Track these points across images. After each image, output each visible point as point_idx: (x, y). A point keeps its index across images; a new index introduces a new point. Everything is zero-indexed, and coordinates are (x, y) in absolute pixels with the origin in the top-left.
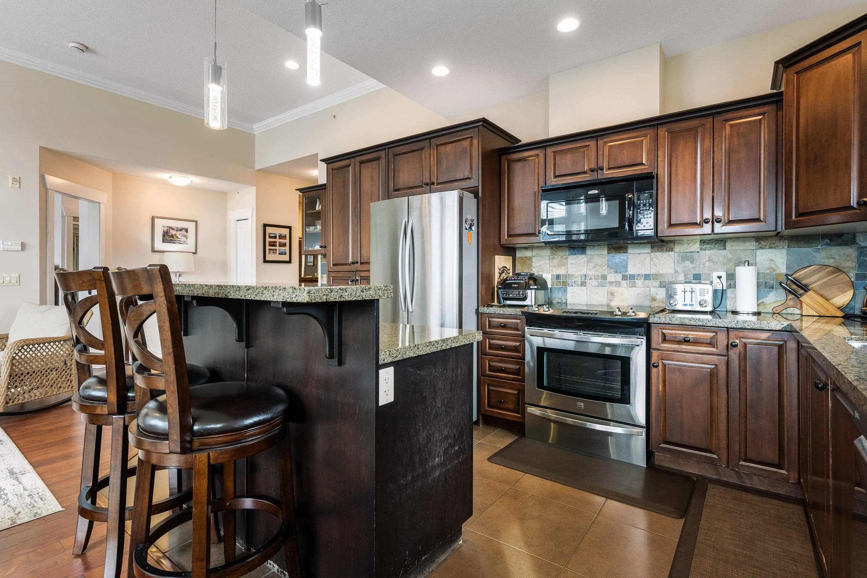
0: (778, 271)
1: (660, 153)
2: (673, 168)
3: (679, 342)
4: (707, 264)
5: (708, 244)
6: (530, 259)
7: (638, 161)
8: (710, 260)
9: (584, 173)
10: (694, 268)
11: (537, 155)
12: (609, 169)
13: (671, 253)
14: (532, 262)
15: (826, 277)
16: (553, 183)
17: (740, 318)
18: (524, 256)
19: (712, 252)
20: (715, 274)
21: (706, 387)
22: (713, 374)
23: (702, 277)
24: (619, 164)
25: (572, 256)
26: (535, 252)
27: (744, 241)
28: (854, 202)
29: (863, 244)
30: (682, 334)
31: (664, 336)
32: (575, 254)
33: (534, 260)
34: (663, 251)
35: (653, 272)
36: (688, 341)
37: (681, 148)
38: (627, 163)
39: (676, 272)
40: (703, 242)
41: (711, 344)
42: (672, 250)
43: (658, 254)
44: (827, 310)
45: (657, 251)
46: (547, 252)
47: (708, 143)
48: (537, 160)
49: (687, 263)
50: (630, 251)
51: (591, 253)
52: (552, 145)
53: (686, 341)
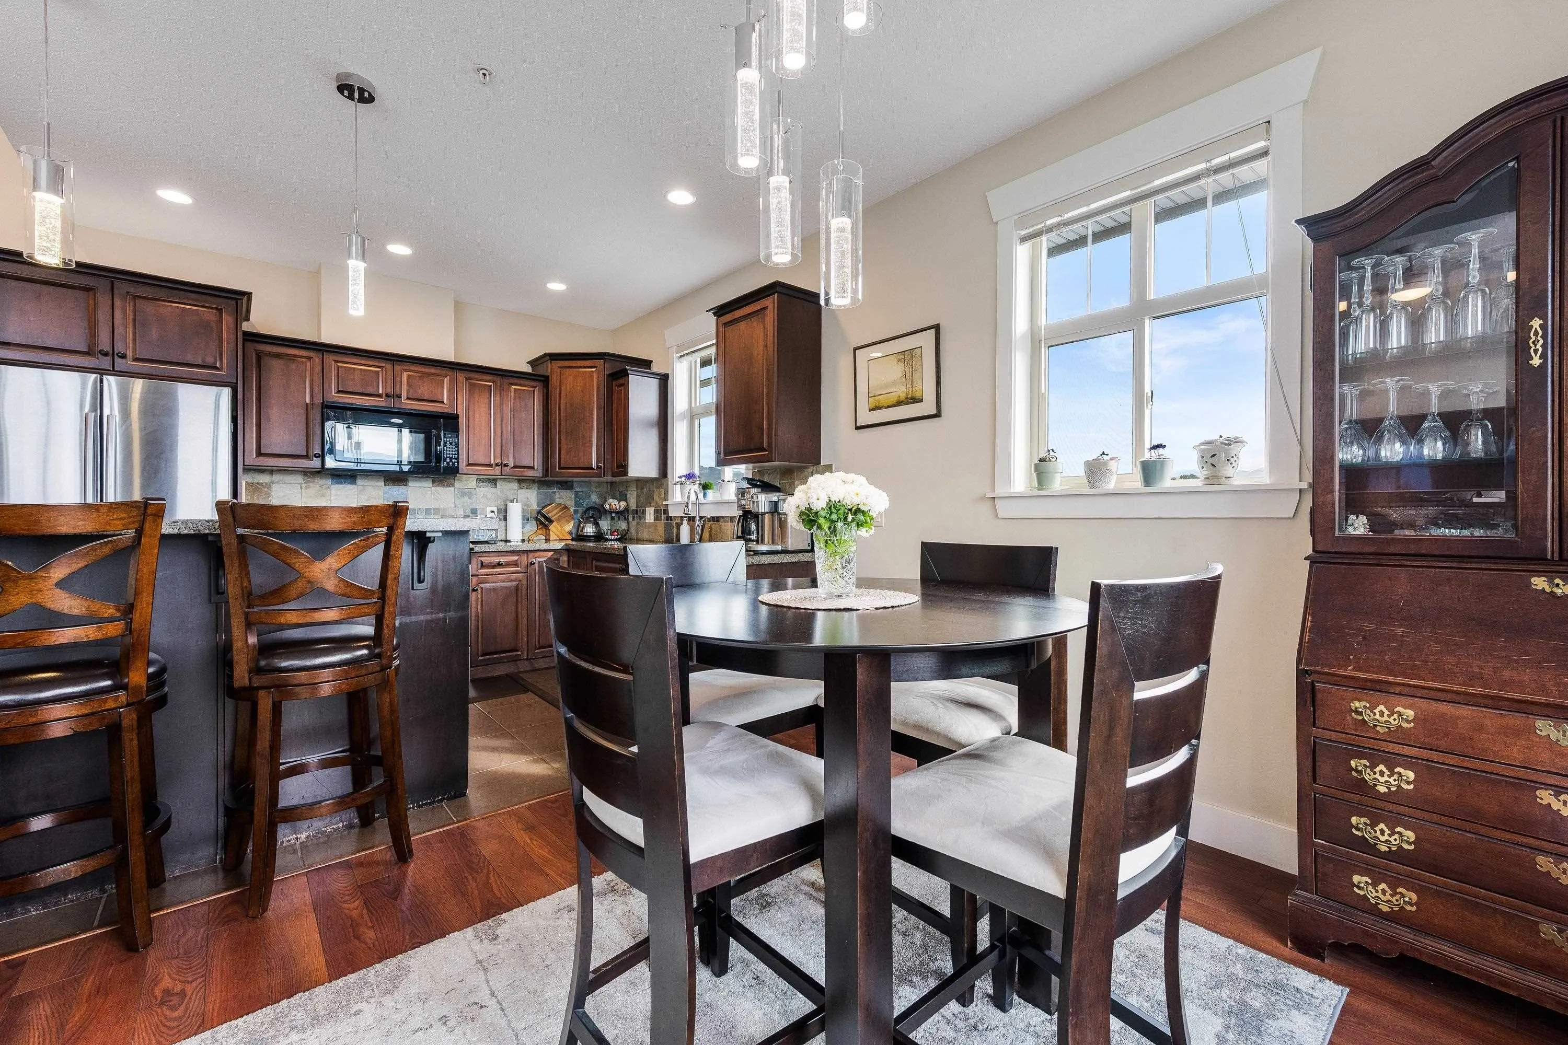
0: (532, 508)
1: (459, 397)
2: (471, 413)
3: (494, 567)
4: (482, 500)
5: (483, 482)
6: (269, 486)
7: (439, 399)
8: (484, 496)
9: (379, 396)
10: (472, 503)
11: (310, 358)
12: (408, 398)
13: (452, 489)
14: (271, 491)
15: (560, 511)
16: (336, 400)
17: (512, 543)
18: (256, 481)
19: (486, 489)
20: (489, 509)
21: (512, 600)
22: (517, 588)
23: (479, 512)
24: (419, 396)
25: (337, 486)
26: (277, 477)
27: (509, 482)
28: (594, 466)
29: (578, 490)
30: (496, 560)
31: (482, 562)
32: (341, 483)
33: (275, 487)
34: (444, 485)
35: (435, 505)
36: (502, 564)
37: (477, 397)
38: (427, 397)
39: (456, 506)
40: (479, 480)
41: (516, 564)
42: (451, 485)
43: (438, 488)
44: (563, 535)
45: (438, 486)
46: (299, 478)
47: (499, 399)
48: (308, 364)
49: (466, 498)
50: (410, 484)
51: (362, 483)
52: (333, 352)
53: (499, 565)
